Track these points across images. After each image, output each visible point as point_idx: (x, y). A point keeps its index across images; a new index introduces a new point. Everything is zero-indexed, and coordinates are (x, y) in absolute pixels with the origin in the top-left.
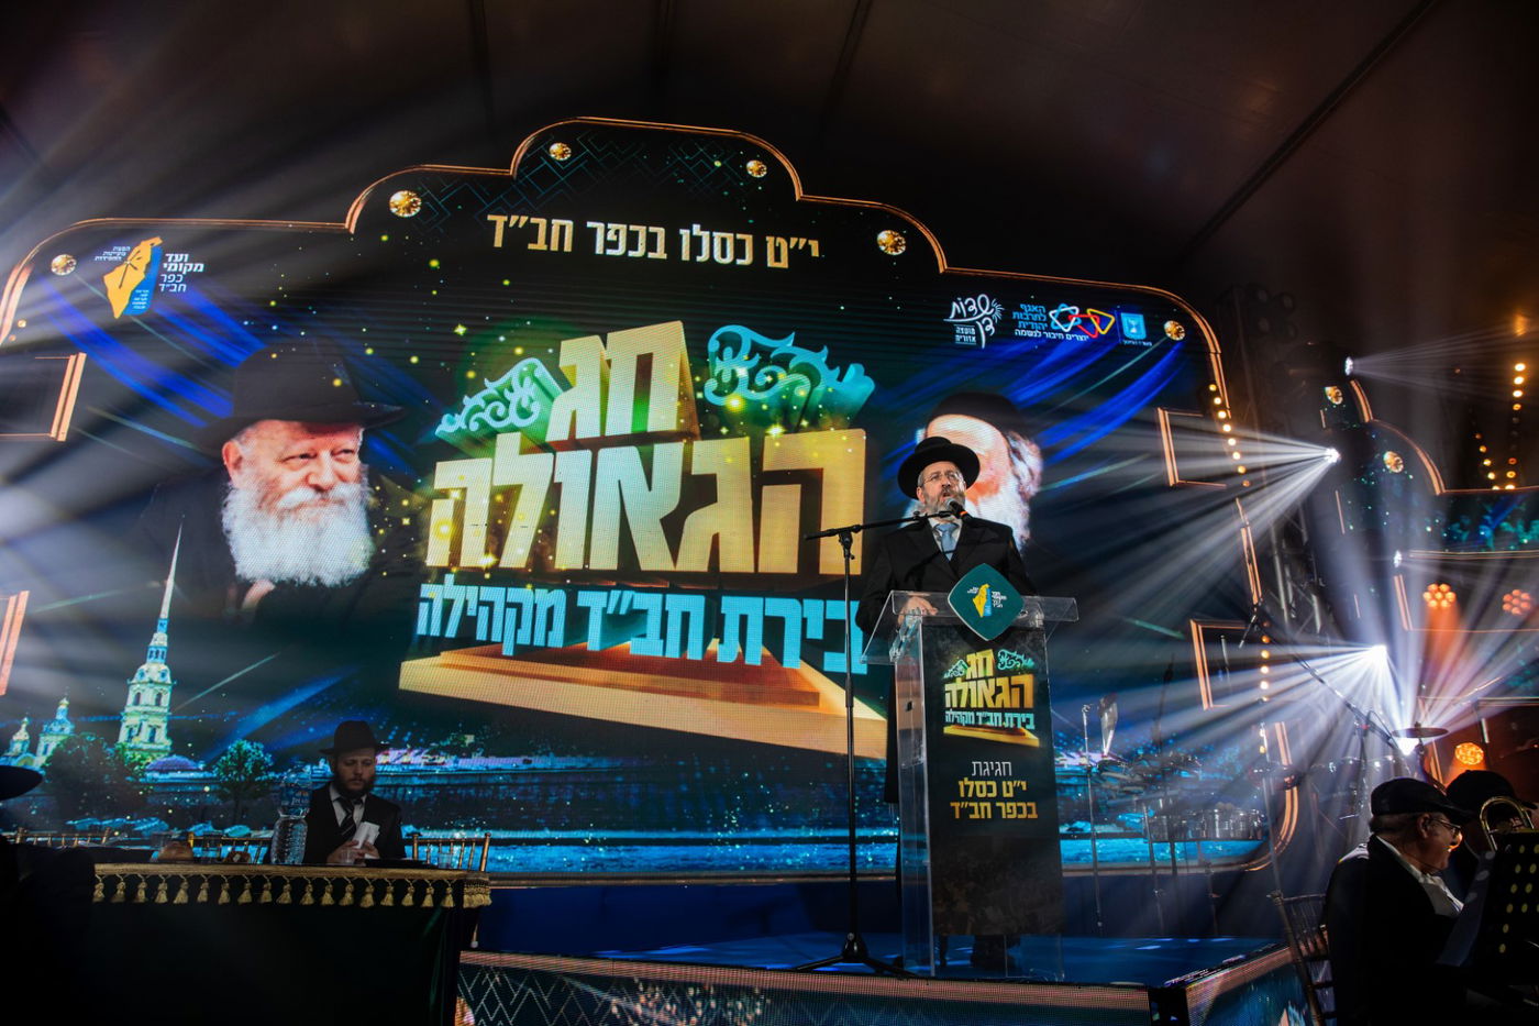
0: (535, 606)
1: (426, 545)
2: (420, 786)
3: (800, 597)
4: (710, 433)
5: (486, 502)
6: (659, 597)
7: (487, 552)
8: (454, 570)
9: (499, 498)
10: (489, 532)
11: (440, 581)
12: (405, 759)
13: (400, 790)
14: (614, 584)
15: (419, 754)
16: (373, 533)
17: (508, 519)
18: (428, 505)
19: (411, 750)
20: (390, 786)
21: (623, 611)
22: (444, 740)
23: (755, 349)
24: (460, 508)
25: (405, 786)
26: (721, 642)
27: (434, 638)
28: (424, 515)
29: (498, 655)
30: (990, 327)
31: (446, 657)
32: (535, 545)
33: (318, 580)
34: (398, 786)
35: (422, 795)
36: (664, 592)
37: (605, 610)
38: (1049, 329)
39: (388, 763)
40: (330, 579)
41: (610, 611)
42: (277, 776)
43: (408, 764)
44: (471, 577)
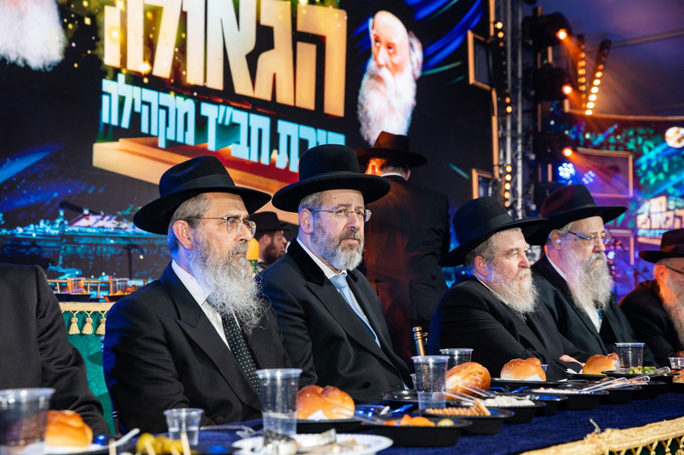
0: (176, 110)
1: (103, 46)
2: (112, 245)
3: (316, 127)
5: (141, 17)
6: (245, 114)
7: (144, 60)
8: (124, 71)
9: (149, 15)
10: (145, 43)
11: (115, 79)
12: (101, 223)
13: (99, 248)
14: (221, 101)
15: (110, 219)
16: (65, 26)
17: (156, 34)
18: (101, 10)
19: (104, 217)
20: (91, 245)
21: (227, 123)
22: (126, 210)
24: (124, 16)
25: (102, 245)
26: (278, 153)
27: (114, 127)
28: (99, 18)
29: (155, 145)
31: (123, 143)
32: (174, 60)
33: (25, 61)
34: (97, 245)
35: (113, 252)
36: (249, 111)
37: (217, 120)
39: (89, 227)
40: (35, 63)
41: (220, 121)
42: (9, 233)
43: (103, 227)
44: (135, 79)
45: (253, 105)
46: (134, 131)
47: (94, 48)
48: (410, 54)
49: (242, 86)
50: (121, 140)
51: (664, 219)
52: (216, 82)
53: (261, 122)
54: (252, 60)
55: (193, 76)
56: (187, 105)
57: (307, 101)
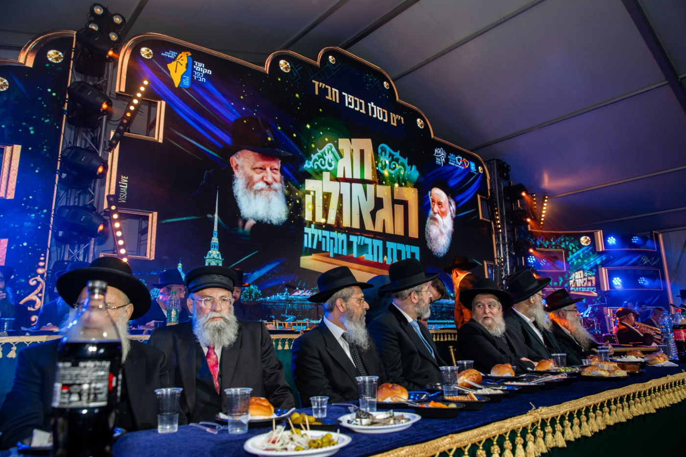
0: (338, 239)
1: (305, 212)
2: (309, 304)
3: (405, 244)
4: (381, 183)
5: (321, 198)
6: (370, 240)
7: (323, 217)
8: (314, 223)
9: (325, 197)
10: (323, 209)
11: (310, 227)
12: (304, 294)
13: (303, 305)
14: (359, 234)
15: (308, 292)
16: (288, 205)
17: (328, 205)
18: (304, 196)
19: (305, 291)
20: (300, 304)
21: (362, 244)
22: (315, 287)
23: (390, 155)
24: (314, 198)
25: (305, 304)
26: (387, 257)
27: (310, 248)
28: (303, 200)
29: (328, 256)
30: (444, 160)
31: (313, 256)
32: (337, 217)
33: (271, 221)
34: (302, 304)
35: (310, 308)
36: (372, 238)
37: (357, 243)
38: (456, 163)
39: (299, 295)
40: (275, 222)
41: (359, 243)
42: (263, 299)
43: (305, 296)
44: (319, 226)
45: (374, 235)
46: (319, 250)
47: (300, 213)
48: (449, 207)
49: (369, 226)
50: (313, 255)
51: (583, 282)
52: (356, 225)
53: (378, 243)
54: (373, 214)
55: (346, 223)
56: (343, 237)
57: (400, 231)
